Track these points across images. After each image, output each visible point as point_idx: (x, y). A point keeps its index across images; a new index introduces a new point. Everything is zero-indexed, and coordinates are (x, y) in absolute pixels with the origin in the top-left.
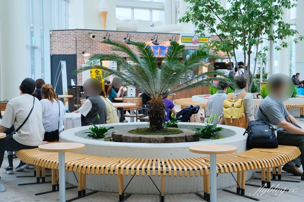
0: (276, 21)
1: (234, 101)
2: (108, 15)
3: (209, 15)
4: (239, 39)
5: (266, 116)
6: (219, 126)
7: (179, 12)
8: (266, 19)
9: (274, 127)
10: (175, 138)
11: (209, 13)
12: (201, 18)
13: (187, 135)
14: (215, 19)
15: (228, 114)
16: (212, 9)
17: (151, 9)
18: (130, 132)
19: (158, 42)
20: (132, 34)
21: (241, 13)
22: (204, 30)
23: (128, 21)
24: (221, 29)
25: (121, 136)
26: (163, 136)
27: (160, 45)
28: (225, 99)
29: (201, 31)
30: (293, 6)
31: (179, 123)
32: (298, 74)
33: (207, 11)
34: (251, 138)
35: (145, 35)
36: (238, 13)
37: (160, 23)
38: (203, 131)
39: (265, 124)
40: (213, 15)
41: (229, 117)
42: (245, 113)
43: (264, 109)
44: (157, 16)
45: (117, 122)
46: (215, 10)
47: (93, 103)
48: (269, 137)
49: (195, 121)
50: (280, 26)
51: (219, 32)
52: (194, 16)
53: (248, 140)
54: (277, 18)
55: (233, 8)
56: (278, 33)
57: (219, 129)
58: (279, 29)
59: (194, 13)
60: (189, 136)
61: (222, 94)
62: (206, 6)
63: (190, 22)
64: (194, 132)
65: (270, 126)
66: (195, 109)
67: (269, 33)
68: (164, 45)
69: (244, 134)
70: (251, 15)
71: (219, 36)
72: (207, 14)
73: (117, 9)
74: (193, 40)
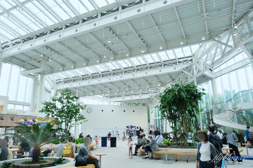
0: (78, 114)
1: (67, 147)
2: (3, 107)
3: (52, 110)
4: (64, 120)
5: (83, 153)
6: (64, 158)
7: (36, 107)
8: (74, 113)
9: (86, 157)
10: (45, 165)
11: (52, 109)
12: (49, 111)
13: (50, 163)
14: (54, 112)
15: (65, 152)
16: (53, 108)
17: (24, 105)
18: (22, 163)
19: (27, 120)
20: (14, 116)
21: (65, 110)
22: (49, 116)
23: (12, 110)
24: (56, 115)
25: (19, 166)
26: (40, 164)
27: (27, 121)
28: (64, 146)
29: (47, 116)
30: (84, 109)
31: (44, 157)
32: (82, 133)
33: (51, 109)
34: (77, 162)
35: (21, 116)
36: (64, 110)
37: (27, 111)
38: (57, 161)
39: (82, 156)
40: (53, 110)
41: (66, 154)
42: (72, 152)
43: (82, 150)
44: (26, 108)
45: (12, 159)
46: (54, 108)
47: (2, 150)
48: (84, 161)
49: (50, 156)
50: (79, 116)
51: (56, 117)
52: (46, 110)
53: (76, 163)
54: (79, 113)
55: (62, 108)
56: (79, 118)
57: (64, 159)
58: (79, 117)
59: (45, 109)
60: (51, 163)
61: (62, 144)
62: (51, 107)
63: (43, 112)
64: (53, 161)
65: (84, 157)
66: (50, 151)
67: (75, 118)
68: (29, 121)
69: (74, 161)
70: (69, 111)
71: (55, 118)
72: (51, 110)
73: (9, 105)
74: (42, 119)
